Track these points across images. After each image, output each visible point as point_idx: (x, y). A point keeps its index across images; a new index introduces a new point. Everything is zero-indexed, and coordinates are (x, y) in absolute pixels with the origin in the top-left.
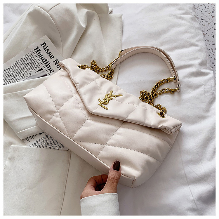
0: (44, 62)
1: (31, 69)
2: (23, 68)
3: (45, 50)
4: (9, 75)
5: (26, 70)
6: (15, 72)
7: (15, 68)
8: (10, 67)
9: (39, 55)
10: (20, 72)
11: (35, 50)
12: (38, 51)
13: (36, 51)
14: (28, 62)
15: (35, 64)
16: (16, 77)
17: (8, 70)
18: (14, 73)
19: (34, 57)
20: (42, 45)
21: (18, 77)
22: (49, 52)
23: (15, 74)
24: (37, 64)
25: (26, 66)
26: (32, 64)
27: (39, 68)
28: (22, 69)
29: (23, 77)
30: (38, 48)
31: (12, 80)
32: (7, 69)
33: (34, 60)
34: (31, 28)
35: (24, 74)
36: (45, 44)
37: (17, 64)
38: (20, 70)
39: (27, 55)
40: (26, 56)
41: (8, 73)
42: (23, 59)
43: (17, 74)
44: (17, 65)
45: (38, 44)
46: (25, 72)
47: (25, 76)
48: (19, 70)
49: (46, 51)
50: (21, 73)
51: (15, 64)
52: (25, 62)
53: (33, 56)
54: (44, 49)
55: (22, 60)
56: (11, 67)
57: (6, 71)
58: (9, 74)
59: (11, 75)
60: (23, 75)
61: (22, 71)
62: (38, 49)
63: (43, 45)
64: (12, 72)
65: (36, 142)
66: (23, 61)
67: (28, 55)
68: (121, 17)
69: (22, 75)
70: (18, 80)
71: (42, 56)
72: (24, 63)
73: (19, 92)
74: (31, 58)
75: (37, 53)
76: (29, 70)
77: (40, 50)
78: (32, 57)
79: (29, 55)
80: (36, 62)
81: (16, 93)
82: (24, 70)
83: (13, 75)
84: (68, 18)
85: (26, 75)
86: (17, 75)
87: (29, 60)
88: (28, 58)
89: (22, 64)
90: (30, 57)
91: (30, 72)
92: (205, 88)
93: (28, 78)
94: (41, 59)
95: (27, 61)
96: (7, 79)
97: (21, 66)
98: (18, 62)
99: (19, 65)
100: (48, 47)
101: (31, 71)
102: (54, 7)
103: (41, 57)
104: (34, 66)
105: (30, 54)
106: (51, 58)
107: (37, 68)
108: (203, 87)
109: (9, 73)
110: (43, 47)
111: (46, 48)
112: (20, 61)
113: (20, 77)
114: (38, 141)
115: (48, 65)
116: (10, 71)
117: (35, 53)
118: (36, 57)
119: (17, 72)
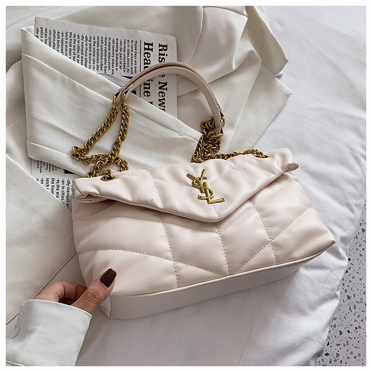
1: (119, 65)
2: (107, 55)
3: (160, 56)
4: (81, 48)
5: (111, 61)
6: (92, 50)
7: (96, 45)
8: (90, 38)
9: (146, 55)
10: (100, 57)
11: (145, 44)
12: (149, 49)
13: (147, 47)
14: (123, 53)
15: (130, 64)
16: (88, 60)
17: (84, 40)
18: (90, 51)
19: (136, 52)
20: (160, 46)
21: (92, 62)
23: (90, 54)
24: (134, 66)
25: (115, 55)
26: (126, 60)
27: (132, 73)
28: (105, 55)
29: (99, 68)
30: (152, 44)
31: (80, 59)
32: (83, 37)
33: (134, 57)
35: (104, 65)
36: (165, 48)
37: (104, 41)
38: (102, 53)
39: (128, 41)
40: (126, 42)
41: (80, 44)
42: (119, 42)
43: (94, 56)
44: (102, 43)
45: (157, 40)
46: (107, 64)
47: (103, 69)
48: (100, 52)
49: (160, 58)
50: (100, 59)
51: (100, 39)
52: (119, 49)
53: (136, 49)
54: (160, 54)
55: (115, 42)
56: (92, 39)
57: (81, 37)
58: (80, 46)
59: (82, 50)
60: (102, 65)
61: (103, 58)
62: (150, 47)
63: (161, 48)
64: (88, 47)
65: (51, 179)
66: (115, 45)
67: (130, 42)
68: (288, 96)
69: (99, 64)
70: (88, 66)
71: (149, 60)
72: (115, 49)
73: (80, 86)
74: (132, 50)
75: (146, 51)
76: (115, 64)
77: (152, 50)
78: (134, 50)
79: (130, 44)
80: (134, 63)
81: (74, 84)
82: (107, 59)
83: (86, 52)
85: (106, 67)
86: (92, 57)
87: (126, 51)
88: (127, 48)
89: (111, 47)
90: (130, 48)
91: (114, 69)
92: (329, 276)
93: (105, 74)
94: (145, 64)
95: (123, 50)
96: (72, 51)
97: (108, 48)
98: (108, 39)
99: (106, 45)
100: (167, 55)
101: (117, 69)
103: (146, 61)
104: (126, 65)
105: (134, 44)
107: (130, 71)
108: (328, 271)
109: (82, 45)
110: (160, 50)
111: (164, 55)
112: (111, 42)
113: (94, 63)
114: (55, 182)
116: (85, 43)
117: (143, 49)
118: (138, 55)
119: (96, 53)
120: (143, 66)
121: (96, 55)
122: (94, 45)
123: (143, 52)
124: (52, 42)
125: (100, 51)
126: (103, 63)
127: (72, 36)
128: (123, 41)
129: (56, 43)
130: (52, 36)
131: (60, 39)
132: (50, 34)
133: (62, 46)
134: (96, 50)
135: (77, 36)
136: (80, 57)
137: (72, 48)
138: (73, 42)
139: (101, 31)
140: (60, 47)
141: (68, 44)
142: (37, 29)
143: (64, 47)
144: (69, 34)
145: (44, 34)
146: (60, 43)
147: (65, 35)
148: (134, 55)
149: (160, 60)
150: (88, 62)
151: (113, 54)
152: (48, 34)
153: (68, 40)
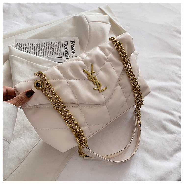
0: (66, 53)
1: (53, 53)
2: (48, 49)
3: (72, 46)
5: (50, 52)
7: (42, 46)
8: (39, 44)
9: (65, 47)
10: (44, 51)
11: (64, 42)
12: (66, 44)
13: (65, 43)
14: (54, 48)
15: (58, 52)
16: (39, 53)
17: (37, 45)
18: (40, 49)
20: (71, 42)
21: (41, 53)
22: (73, 49)
23: (40, 51)
24: (60, 52)
25: (51, 49)
26: (56, 50)
27: (60, 55)
28: (47, 50)
29: (45, 56)
30: (67, 42)
31: (36, 53)
32: (36, 44)
33: (60, 49)
34: (70, 26)
35: (47, 54)
36: (74, 42)
37: (45, 44)
38: (45, 49)
41: (35, 47)
44: (45, 45)
45: (69, 40)
46: (48, 53)
47: (46, 55)
52: (53, 46)
53: (60, 45)
55: (51, 44)
56: (40, 44)
57: (35, 44)
58: (35, 48)
59: (36, 49)
61: (46, 51)
62: (67, 43)
63: (72, 42)
64: (39, 48)
67: (57, 43)
69: (44, 54)
70: (39, 56)
71: (67, 48)
72: (51, 46)
73: (35, 64)
74: (58, 46)
75: (65, 45)
76: (51, 53)
77: (67, 44)
78: (59, 46)
80: (60, 51)
81: (32, 64)
83: (38, 50)
84: (100, 35)
85: (47, 55)
86: (41, 52)
87: (56, 47)
88: (56, 45)
89: (49, 46)
90: (58, 45)
91: (51, 55)
92: (176, 137)
93: (47, 58)
94: (65, 50)
95: (54, 46)
96: (32, 51)
97: (47, 47)
98: (47, 43)
100: (75, 45)
101: (52, 55)
102: (95, 22)
103: (65, 49)
104: (57, 52)
105: (59, 43)
106: (73, 53)
107: (59, 55)
108: (176, 135)
110: (71, 43)
111: (73, 45)
112: (49, 44)
113: (42, 54)
115: (68, 57)
116: (37, 46)
117: (63, 44)
118: (62, 47)
119: (42, 50)
120: (64, 51)
121: (42, 51)
122: (41, 47)
123: (64, 46)
124: (23, 48)
125: (44, 48)
126: (46, 53)
127: (31, 44)
128: (54, 43)
129: (24, 48)
130: (23, 46)
131: (26, 47)
132: (22, 45)
133: (27, 49)
134: (42, 48)
135: (33, 44)
136: (35, 52)
137: (32, 49)
138: (32, 47)
139: (44, 41)
140: (26, 50)
141: (30, 48)
142: (16, 44)
143: (28, 49)
144: (30, 44)
145: (19, 45)
146: (26, 48)
147: (28, 44)
148: (60, 47)
149: (72, 47)
150: (39, 54)
151: (50, 49)
152: (21, 45)
153: (30, 47)
